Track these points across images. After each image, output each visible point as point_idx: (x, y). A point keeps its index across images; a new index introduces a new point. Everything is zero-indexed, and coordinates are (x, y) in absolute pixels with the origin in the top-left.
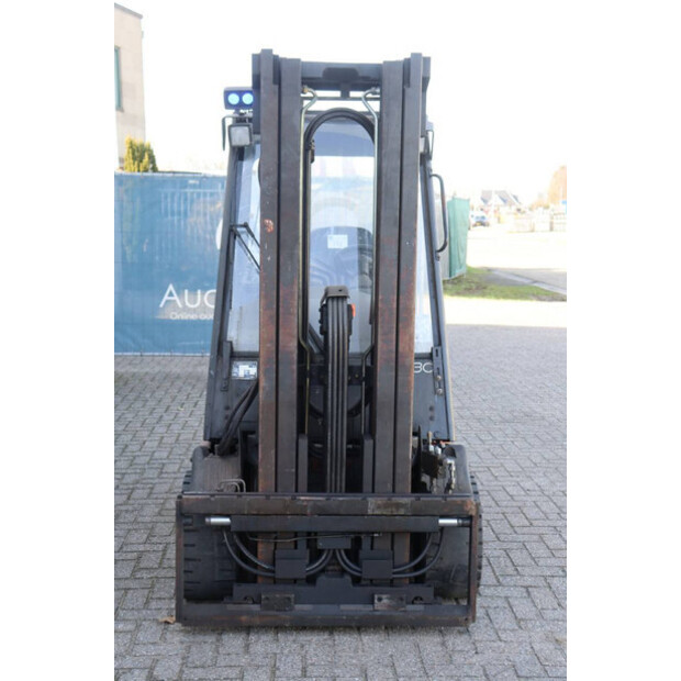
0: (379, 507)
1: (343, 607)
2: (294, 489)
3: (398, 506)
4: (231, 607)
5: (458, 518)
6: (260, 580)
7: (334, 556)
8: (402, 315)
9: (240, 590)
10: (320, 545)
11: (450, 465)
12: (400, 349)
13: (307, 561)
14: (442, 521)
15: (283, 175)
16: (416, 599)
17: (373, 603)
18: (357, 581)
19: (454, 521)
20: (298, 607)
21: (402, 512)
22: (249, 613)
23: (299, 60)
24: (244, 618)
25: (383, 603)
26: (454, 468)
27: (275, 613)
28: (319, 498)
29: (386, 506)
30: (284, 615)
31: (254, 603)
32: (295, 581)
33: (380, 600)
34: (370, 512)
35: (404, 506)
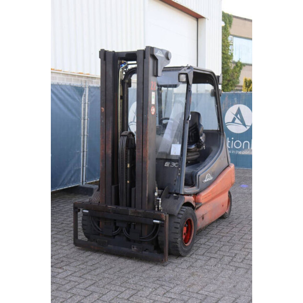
1: (122, 248)
3: (139, 213)
5: (160, 220)
6: (100, 235)
7: (122, 230)
8: (144, 143)
10: (117, 225)
11: (159, 200)
12: (143, 156)
13: (114, 230)
14: (154, 221)
15: (107, 92)
16: (147, 249)
17: (131, 248)
18: (128, 240)
19: (158, 222)
20: (109, 246)
21: (140, 215)
22: (94, 245)
23: (114, 52)
24: (92, 247)
25: (134, 249)
26: (160, 202)
28: (114, 207)
29: (135, 213)
30: (104, 248)
33: (133, 247)
34: (130, 214)
35: (141, 213)
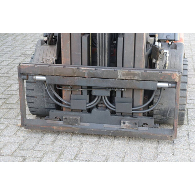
0: (123, 75)
1: (105, 126)
2: (80, 64)
3: (134, 75)
4: (48, 121)
5: (169, 82)
6: (64, 109)
7: (101, 99)
10: (94, 93)
11: (166, 53)
13: (88, 101)
14: (160, 84)
16: (144, 124)
17: (121, 125)
18: (113, 113)
19: (166, 84)
20: (82, 124)
21: (136, 78)
22: (58, 125)
24: (55, 127)
25: (126, 125)
26: (168, 55)
27: (71, 126)
28: (92, 69)
29: (127, 74)
30: (75, 127)
31: (60, 120)
32: (82, 111)
33: (124, 123)
34: (119, 77)
35: (137, 75)
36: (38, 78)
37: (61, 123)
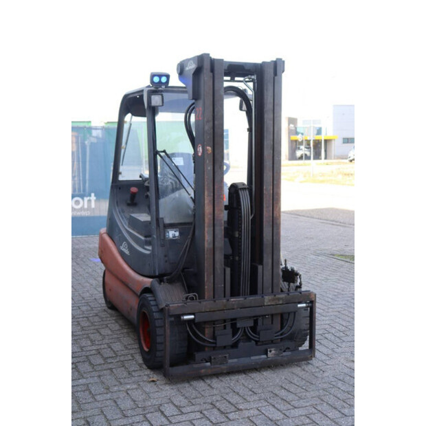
0: (270, 301)
1: (252, 358)
2: (223, 295)
3: (279, 299)
4: (196, 366)
5: (306, 303)
6: (206, 349)
7: (245, 331)
8: (275, 197)
9: (198, 356)
10: (238, 325)
12: (275, 215)
14: (299, 305)
15: (216, 122)
16: (286, 349)
17: (267, 354)
19: (304, 305)
20: (230, 361)
21: (281, 302)
22: (205, 367)
23: (223, 60)
24: (203, 371)
25: (272, 353)
27: (218, 366)
28: (240, 299)
29: (273, 300)
30: (224, 367)
31: (207, 362)
32: (225, 347)
33: (270, 351)
34: (266, 304)
35: (282, 299)
36: (186, 317)
37: (209, 364)
